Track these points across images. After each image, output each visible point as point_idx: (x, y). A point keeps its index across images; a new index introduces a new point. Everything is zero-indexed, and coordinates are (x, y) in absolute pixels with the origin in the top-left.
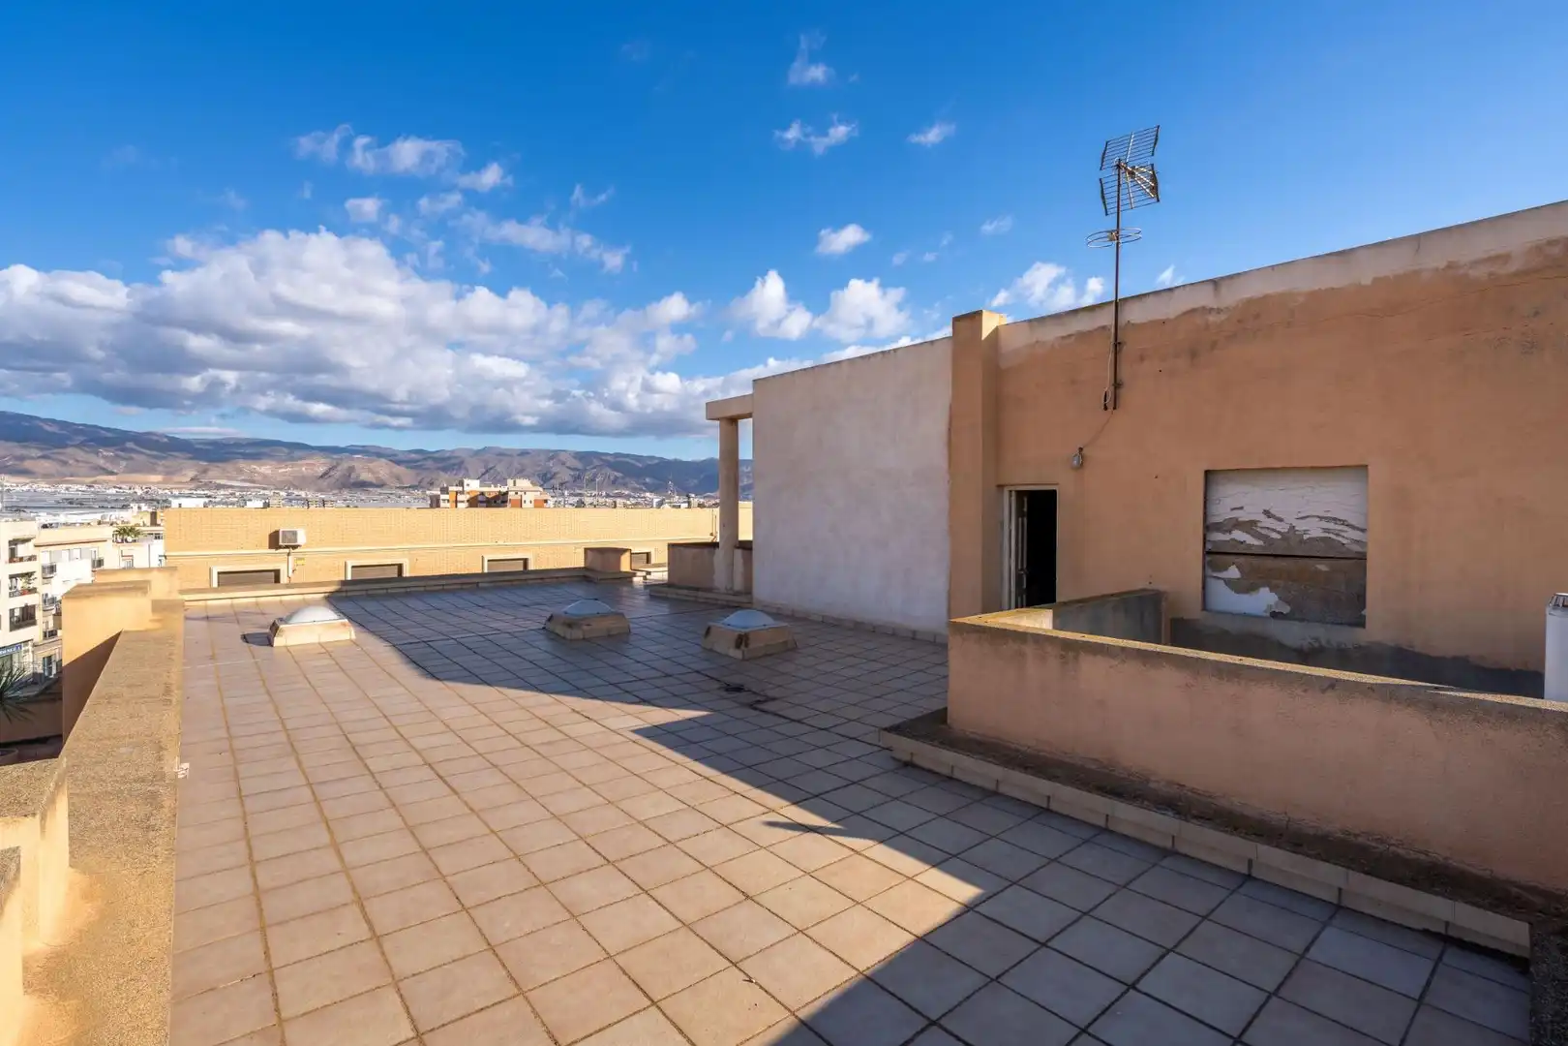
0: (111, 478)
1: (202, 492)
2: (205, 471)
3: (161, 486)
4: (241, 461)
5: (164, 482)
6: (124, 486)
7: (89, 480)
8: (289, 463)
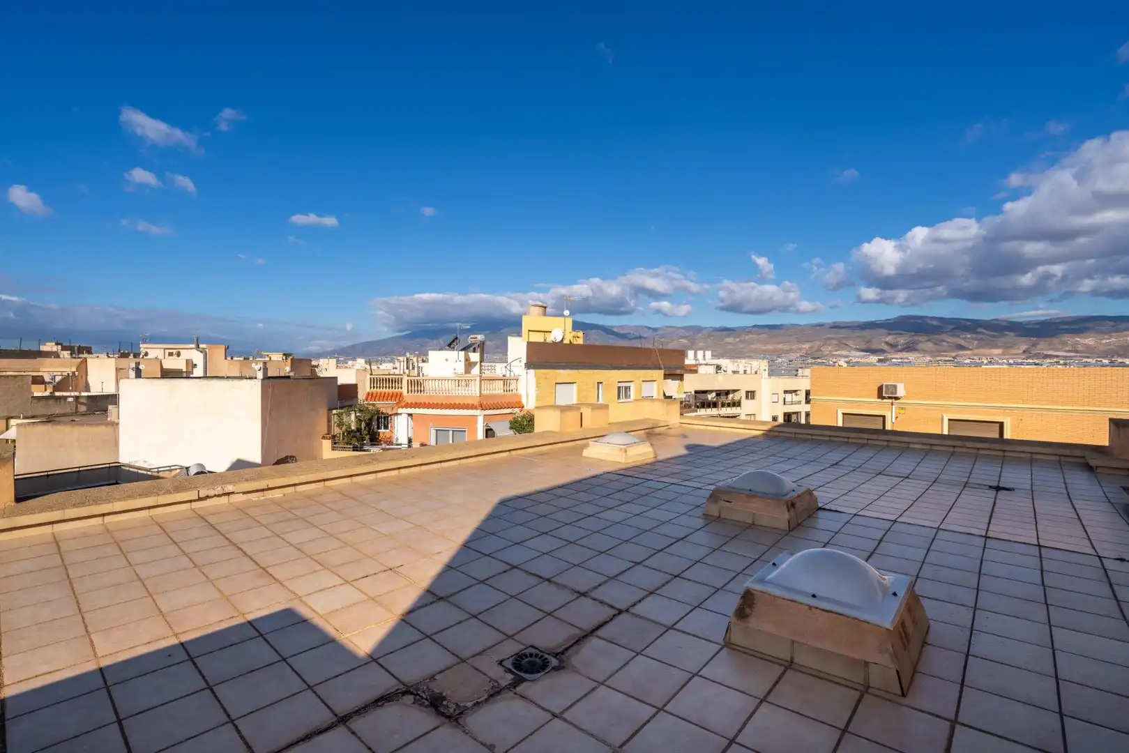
0: (968, 352)
1: (1031, 361)
2: (1034, 345)
3: (1001, 357)
4: (1067, 335)
5: (1003, 354)
6: (975, 358)
7: (954, 354)
8: (1113, 334)
